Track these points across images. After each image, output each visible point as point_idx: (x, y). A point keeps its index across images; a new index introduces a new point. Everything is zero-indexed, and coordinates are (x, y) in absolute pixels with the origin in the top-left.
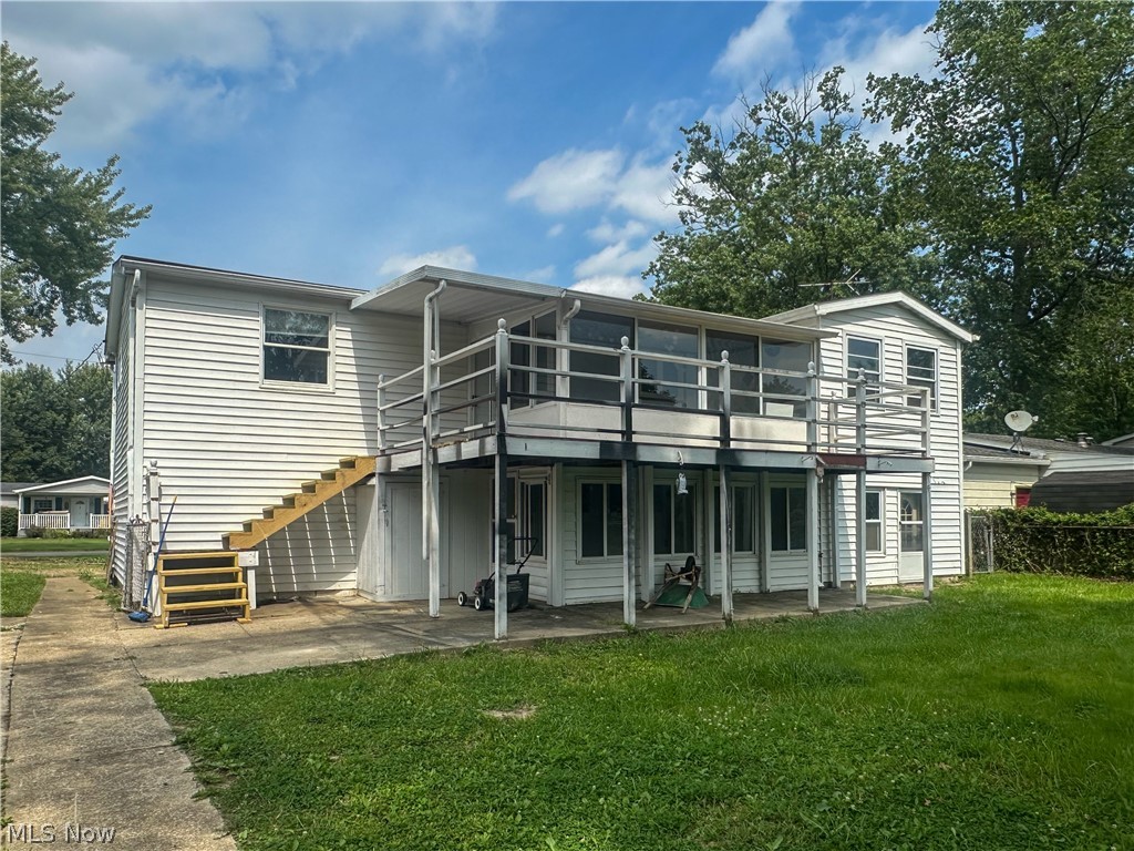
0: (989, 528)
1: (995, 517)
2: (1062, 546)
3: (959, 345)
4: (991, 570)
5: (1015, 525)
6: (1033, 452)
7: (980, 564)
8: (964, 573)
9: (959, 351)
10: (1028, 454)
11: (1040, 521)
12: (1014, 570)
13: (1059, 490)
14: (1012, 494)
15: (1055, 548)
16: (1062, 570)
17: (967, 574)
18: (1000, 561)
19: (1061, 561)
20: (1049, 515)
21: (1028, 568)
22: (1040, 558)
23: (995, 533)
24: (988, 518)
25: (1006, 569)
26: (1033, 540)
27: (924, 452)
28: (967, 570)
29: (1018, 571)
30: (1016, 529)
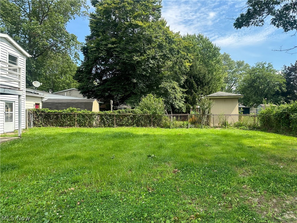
0: (31, 114)
1: (33, 111)
2: (53, 119)
3: (25, 57)
4: (32, 127)
5: (39, 113)
6: (40, 93)
7: (29, 125)
8: (25, 128)
9: (25, 59)
10: (38, 94)
11: (47, 112)
12: (39, 127)
13: (50, 104)
14: (34, 105)
15: (51, 119)
16: (53, 125)
17: (26, 129)
18: (34, 124)
19: (52, 123)
20: (49, 111)
21: (43, 126)
22: (47, 123)
23: (33, 116)
24: (31, 111)
25: (36, 126)
26: (45, 117)
27: (19, 88)
28: (26, 127)
29: (40, 127)
30: (40, 114)
